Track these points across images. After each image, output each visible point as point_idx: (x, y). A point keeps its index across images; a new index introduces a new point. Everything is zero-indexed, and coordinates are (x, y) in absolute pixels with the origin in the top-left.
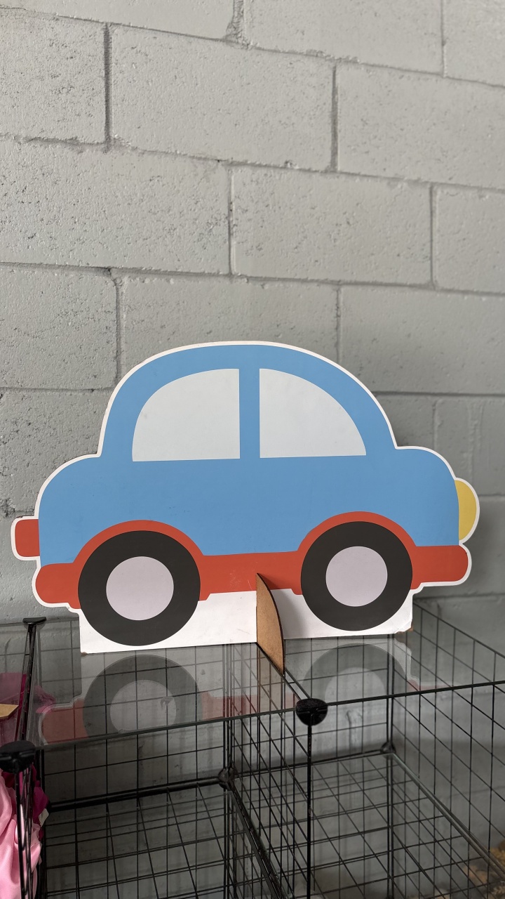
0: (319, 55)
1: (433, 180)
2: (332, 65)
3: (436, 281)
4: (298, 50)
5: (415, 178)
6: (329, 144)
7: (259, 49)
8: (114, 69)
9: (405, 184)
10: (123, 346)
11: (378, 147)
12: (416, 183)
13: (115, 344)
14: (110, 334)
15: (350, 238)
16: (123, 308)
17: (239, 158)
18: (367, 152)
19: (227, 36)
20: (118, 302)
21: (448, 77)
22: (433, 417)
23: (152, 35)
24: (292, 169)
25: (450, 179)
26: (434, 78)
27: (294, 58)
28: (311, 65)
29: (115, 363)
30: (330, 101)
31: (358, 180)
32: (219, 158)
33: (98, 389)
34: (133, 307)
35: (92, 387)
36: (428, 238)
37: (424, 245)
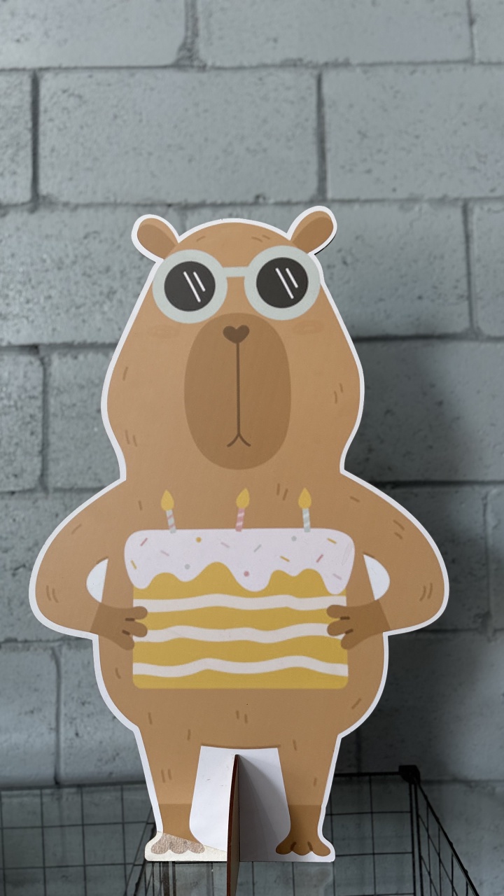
0: (298, 63)
1: (467, 195)
2: (316, 72)
3: (478, 328)
4: (268, 61)
5: (439, 195)
6: (313, 167)
7: (219, 68)
8: (42, 118)
9: (425, 206)
10: (53, 439)
11: (383, 163)
12: (442, 201)
13: (40, 436)
14: (34, 423)
15: (348, 282)
16: (52, 393)
17: (194, 199)
18: (369, 171)
19: (178, 60)
20: (45, 385)
21: (482, 63)
22: (484, 515)
23: (85, 74)
24: (266, 204)
25: (492, 190)
26: (461, 67)
27: (263, 73)
28: (287, 76)
29: (40, 459)
30: (314, 116)
31: (356, 207)
32: (169, 201)
33: (20, 492)
34: (62, 389)
35: (12, 489)
36: (463, 271)
37: (458, 281)
